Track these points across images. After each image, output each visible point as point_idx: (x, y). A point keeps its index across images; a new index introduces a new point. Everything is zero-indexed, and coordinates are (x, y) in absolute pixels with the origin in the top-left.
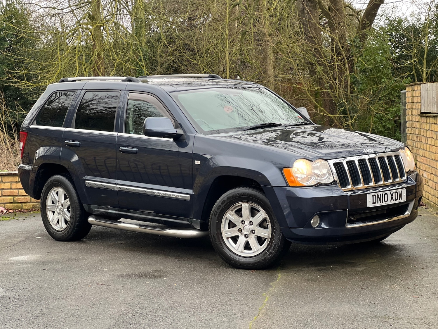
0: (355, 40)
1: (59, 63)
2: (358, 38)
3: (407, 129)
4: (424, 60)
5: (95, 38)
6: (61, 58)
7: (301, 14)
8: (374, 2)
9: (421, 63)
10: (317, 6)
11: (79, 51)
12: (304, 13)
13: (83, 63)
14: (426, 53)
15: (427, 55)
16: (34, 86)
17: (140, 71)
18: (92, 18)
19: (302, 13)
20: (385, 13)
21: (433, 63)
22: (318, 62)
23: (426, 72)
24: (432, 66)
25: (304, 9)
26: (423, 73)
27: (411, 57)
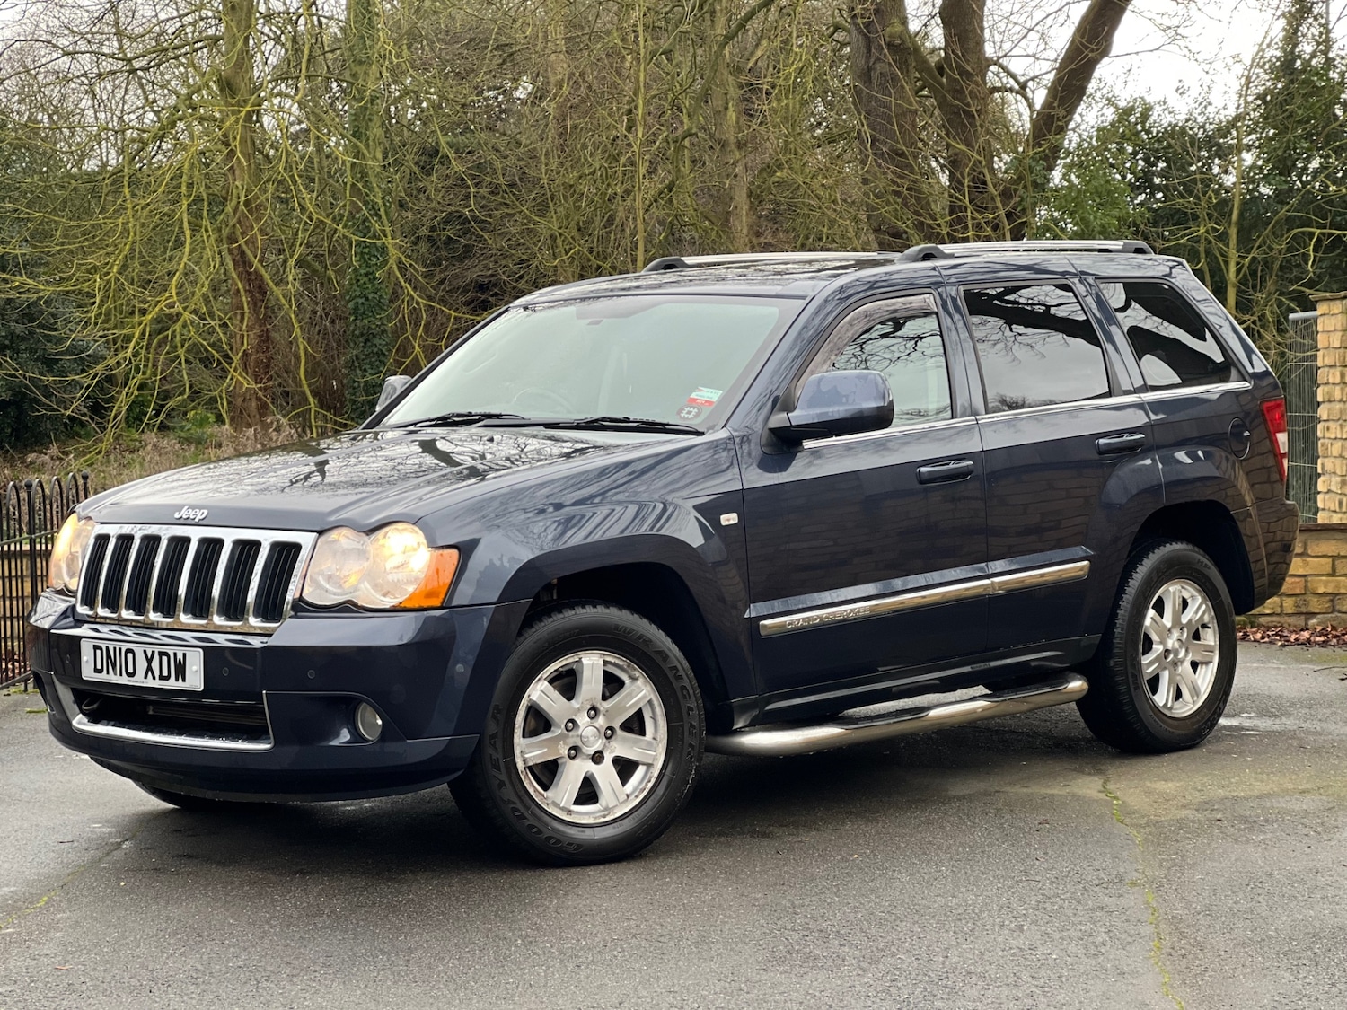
1: (127, 223)
2: (1041, 158)
3: (1320, 426)
4: (1233, 225)
8: (1087, 55)
9: (1223, 237)
10: (909, 61)
12: (871, 82)
14: (1236, 205)
15: (1241, 215)
17: (367, 250)
18: (227, 86)
19: (865, 82)
20: (1102, 85)
21: (1258, 237)
23: (1238, 264)
24: (1258, 244)
25: (869, 69)
26: (1227, 263)
27: (1195, 217)
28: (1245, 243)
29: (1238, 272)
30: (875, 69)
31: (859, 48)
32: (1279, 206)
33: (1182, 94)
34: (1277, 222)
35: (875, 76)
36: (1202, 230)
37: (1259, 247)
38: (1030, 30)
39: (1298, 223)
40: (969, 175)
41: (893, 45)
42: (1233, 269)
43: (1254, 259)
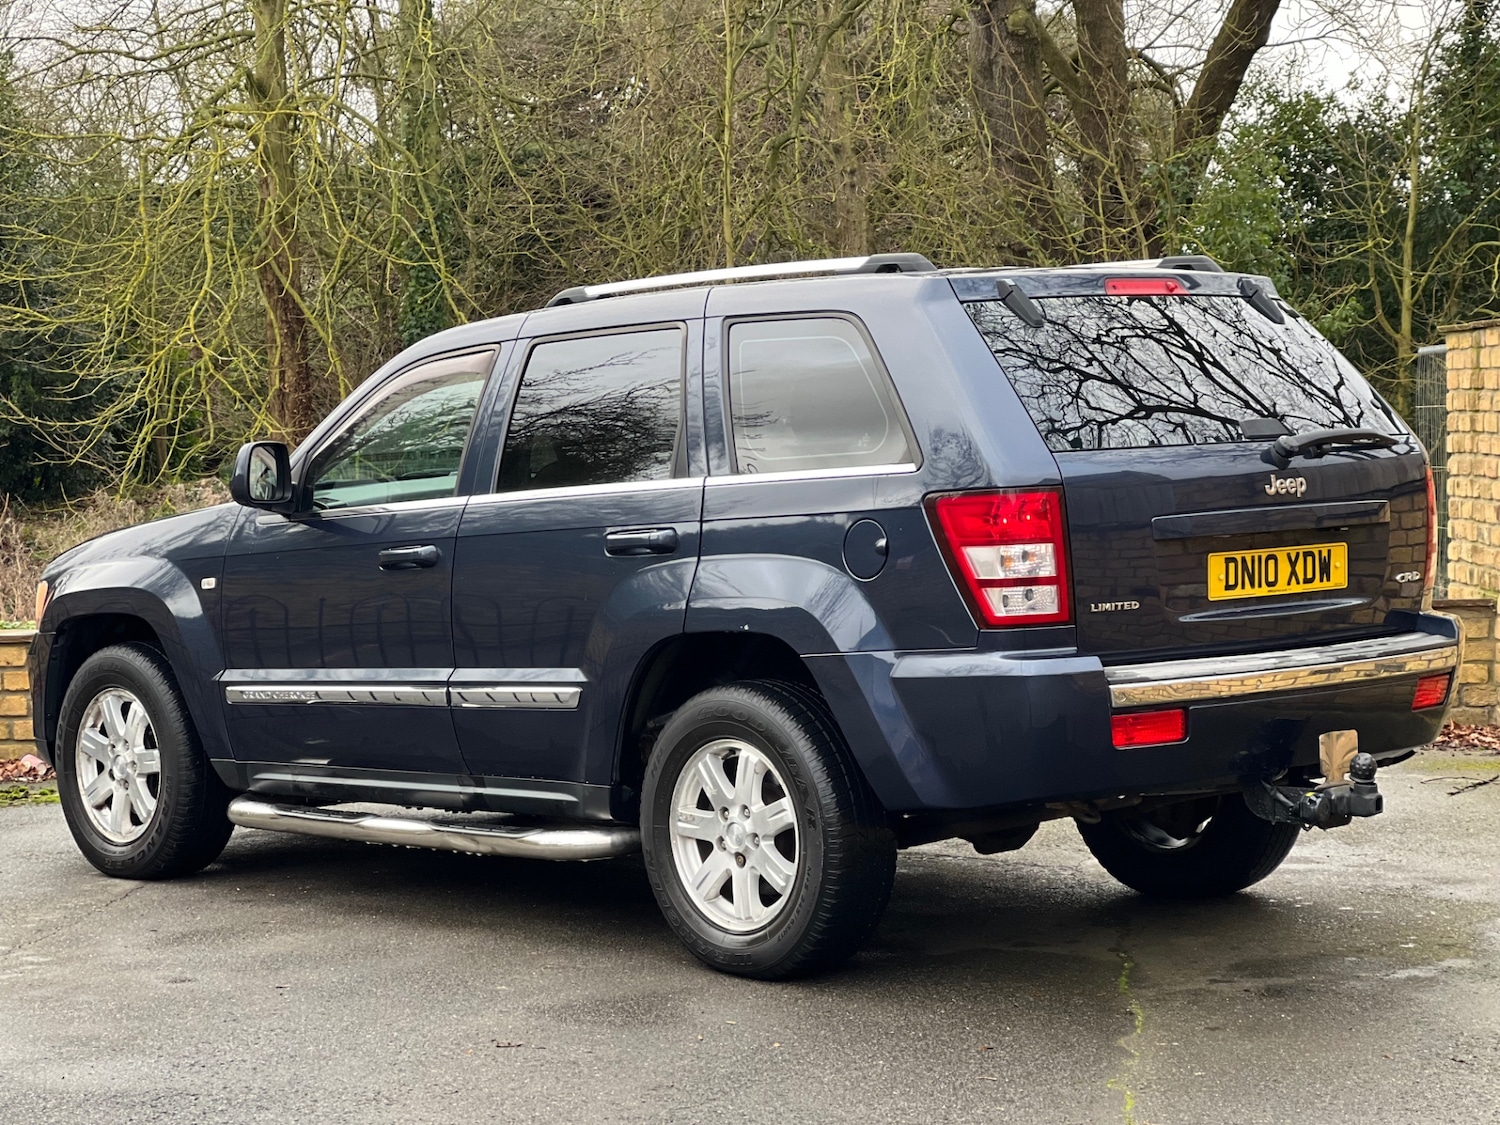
0: (1174, 170)
1: (144, 245)
4: (1407, 239)
5: (268, 158)
6: (152, 227)
7: (981, 81)
8: (1236, 43)
9: (1395, 252)
10: (1037, 53)
11: (212, 201)
12: (992, 78)
13: (228, 244)
14: (1411, 215)
15: (1418, 225)
16: (58, 322)
18: (258, 88)
19: (985, 78)
20: (1261, 78)
21: (1437, 251)
22: (1044, 244)
23: (1413, 283)
24: (1435, 260)
25: (991, 63)
26: (1401, 283)
27: (1363, 228)
28: (1421, 260)
29: (1414, 291)
30: (997, 62)
31: (978, 39)
32: (1460, 217)
33: (1355, 88)
34: (1458, 234)
35: (997, 71)
36: (1370, 243)
37: (1437, 263)
38: (1177, 17)
39: (1482, 235)
40: (1103, 184)
41: (1017, 35)
42: (1407, 288)
43: (1431, 278)
